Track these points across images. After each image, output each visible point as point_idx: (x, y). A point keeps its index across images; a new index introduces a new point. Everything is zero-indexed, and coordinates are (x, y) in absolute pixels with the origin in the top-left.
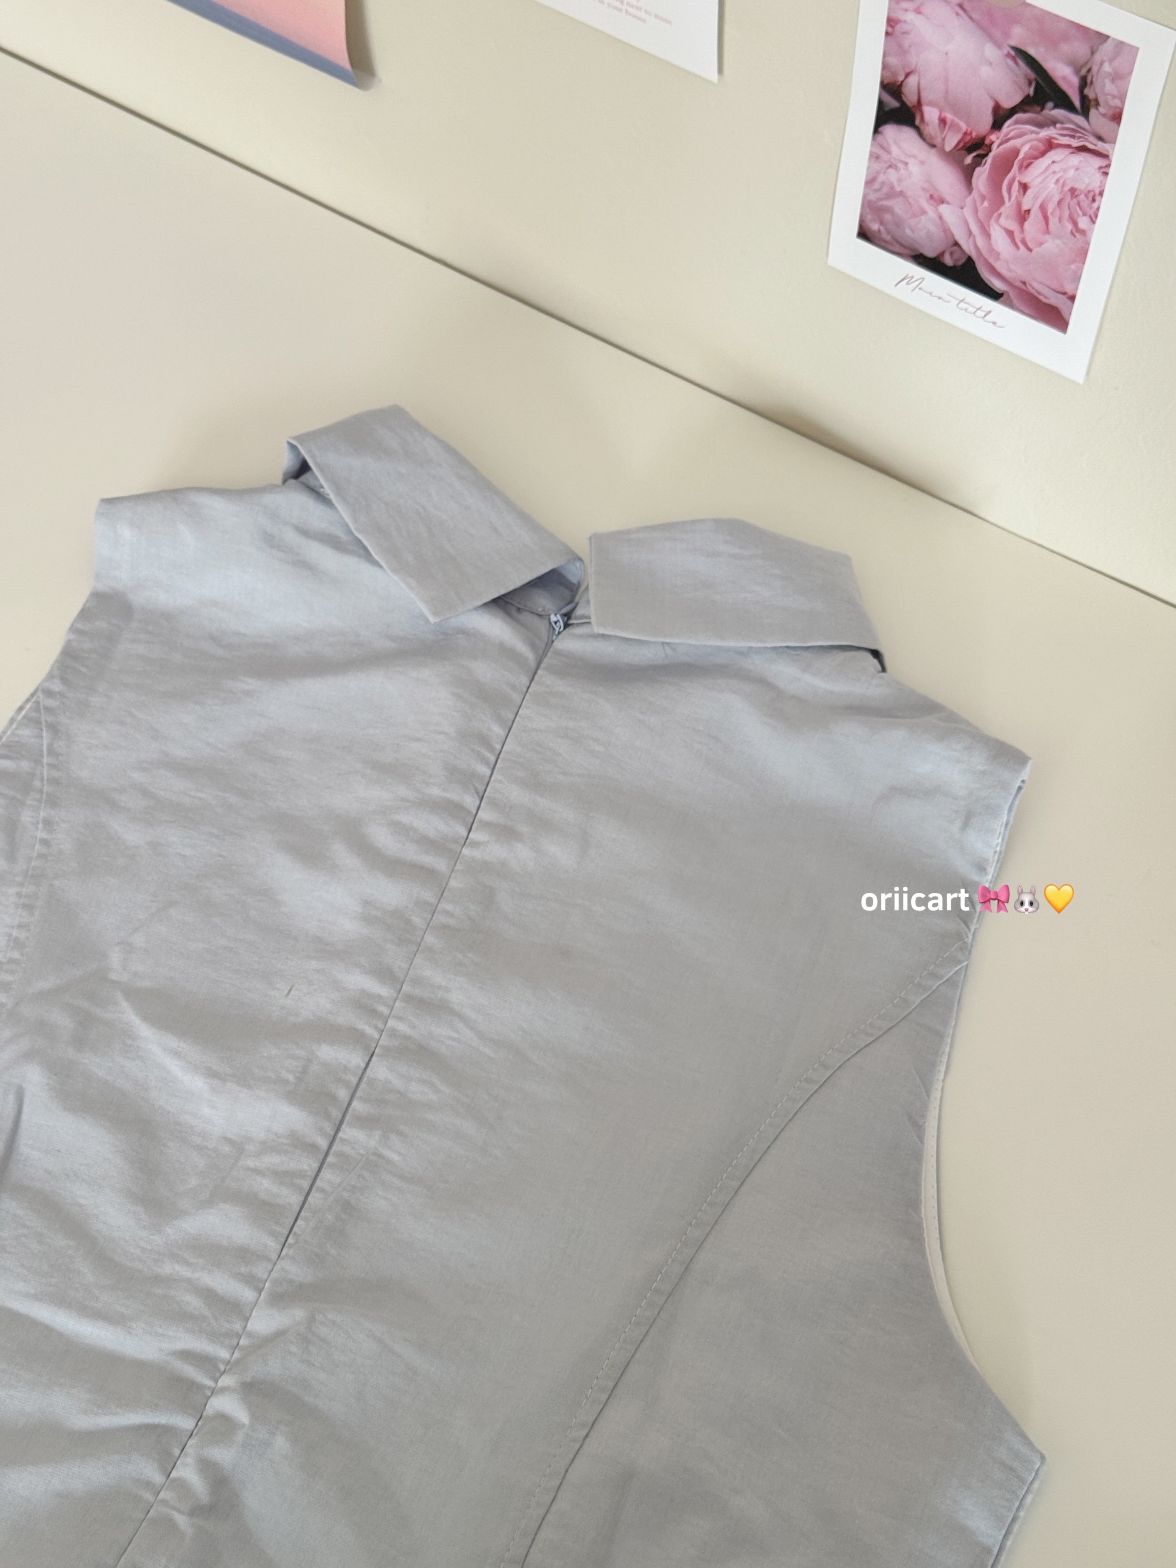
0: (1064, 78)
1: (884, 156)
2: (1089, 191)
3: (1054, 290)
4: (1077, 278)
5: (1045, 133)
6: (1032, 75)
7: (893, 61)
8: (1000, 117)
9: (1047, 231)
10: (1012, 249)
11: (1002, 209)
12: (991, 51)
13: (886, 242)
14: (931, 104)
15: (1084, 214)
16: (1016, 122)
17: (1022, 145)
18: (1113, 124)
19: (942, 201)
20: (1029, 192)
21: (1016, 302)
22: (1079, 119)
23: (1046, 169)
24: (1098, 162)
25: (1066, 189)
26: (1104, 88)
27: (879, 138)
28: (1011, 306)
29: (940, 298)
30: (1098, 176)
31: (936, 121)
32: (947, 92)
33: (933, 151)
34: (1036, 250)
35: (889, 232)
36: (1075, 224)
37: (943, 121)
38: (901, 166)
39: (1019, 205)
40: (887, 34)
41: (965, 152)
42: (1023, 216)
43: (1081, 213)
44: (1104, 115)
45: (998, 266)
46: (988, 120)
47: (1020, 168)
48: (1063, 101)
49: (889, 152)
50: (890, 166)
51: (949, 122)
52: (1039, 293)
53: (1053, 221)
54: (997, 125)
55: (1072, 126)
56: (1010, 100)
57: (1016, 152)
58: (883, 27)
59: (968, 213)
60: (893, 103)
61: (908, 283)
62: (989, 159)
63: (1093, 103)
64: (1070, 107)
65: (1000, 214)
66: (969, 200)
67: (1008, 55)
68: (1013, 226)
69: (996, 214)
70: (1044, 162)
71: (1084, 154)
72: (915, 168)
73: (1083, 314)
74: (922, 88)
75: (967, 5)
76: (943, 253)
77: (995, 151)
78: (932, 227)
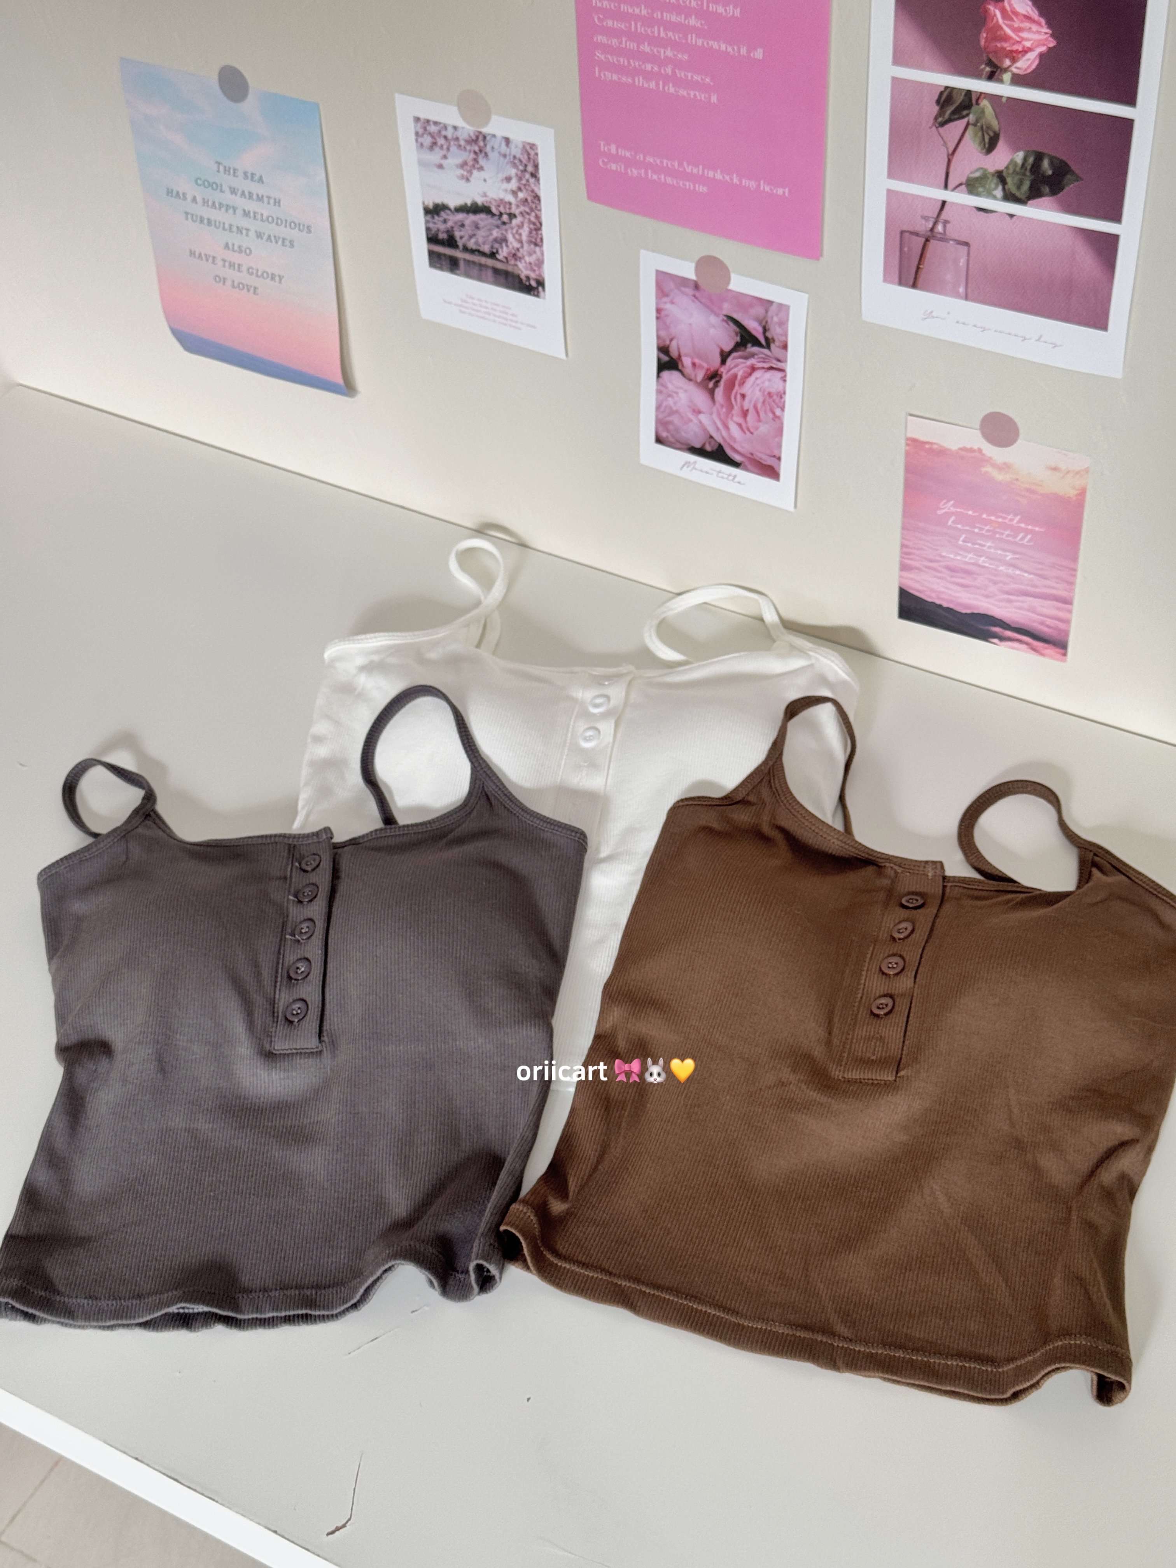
0: (755, 329)
1: (664, 390)
2: (778, 393)
3: (769, 456)
4: (779, 446)
5: (749, 362)
6: (738, 330)
7: (663, 334)
8: (724, 357)
9: (759, 420)
10: (742, 434)
11: (734, 412)
12: (713, 319)
13: (671, 442)
14: (686, 355)
15: (778, 407)
16: (735, 358)
17: (739, 371)
18: (783, 351)
19: (700, 412)
20: (747, 399)
21: (749, 467)
22: (766, 351)
23: (754, 383)
24: (779, 375)
25: (766, 393)
26: (775, 331)
27: (660, 380)
28: (747, 469)
29: (707, 473)
30: (781, 383)
31: (690, 365)
32: (693, 347)
33: (691, 383)
34: (755, 433)
35: (673, 436)
36: (774, 413)
37: (694, 364)
38: (674, 395)
39: (742, 407)
40: (658, 318)
41: (707, 381)
42: (745, 413)
43: (775, 406)
44: (779, 347)
45: (737, 446)
46: (718, 359)
47: (740, 386)
48: (757, 343)
49: (666, 387)
50: (669, 396)
51: (697, 364)
52: (761, 458)
53: (762, 414)
54: (723, 362)
55: (763, 356)
56: (728, 345)
57: (735, 376)
58: (654, 314)
59: (715, 417)
60: (667, 359)
61: (688, 467)
62: (722, 383)
63: (771, 341)
64: (760, 345)
65: (733, 416)
66: (714, 409)
67: (723, 320)
68: (740, 420)
69: (730, 415)
70: (751, 379)
71: (773, 372)
72: (682, 395)
73: (787, 468)
74: (680, 346)
75: (698, 294)
76: (704, 445)
77: (725, 377)
78: (697, 430)
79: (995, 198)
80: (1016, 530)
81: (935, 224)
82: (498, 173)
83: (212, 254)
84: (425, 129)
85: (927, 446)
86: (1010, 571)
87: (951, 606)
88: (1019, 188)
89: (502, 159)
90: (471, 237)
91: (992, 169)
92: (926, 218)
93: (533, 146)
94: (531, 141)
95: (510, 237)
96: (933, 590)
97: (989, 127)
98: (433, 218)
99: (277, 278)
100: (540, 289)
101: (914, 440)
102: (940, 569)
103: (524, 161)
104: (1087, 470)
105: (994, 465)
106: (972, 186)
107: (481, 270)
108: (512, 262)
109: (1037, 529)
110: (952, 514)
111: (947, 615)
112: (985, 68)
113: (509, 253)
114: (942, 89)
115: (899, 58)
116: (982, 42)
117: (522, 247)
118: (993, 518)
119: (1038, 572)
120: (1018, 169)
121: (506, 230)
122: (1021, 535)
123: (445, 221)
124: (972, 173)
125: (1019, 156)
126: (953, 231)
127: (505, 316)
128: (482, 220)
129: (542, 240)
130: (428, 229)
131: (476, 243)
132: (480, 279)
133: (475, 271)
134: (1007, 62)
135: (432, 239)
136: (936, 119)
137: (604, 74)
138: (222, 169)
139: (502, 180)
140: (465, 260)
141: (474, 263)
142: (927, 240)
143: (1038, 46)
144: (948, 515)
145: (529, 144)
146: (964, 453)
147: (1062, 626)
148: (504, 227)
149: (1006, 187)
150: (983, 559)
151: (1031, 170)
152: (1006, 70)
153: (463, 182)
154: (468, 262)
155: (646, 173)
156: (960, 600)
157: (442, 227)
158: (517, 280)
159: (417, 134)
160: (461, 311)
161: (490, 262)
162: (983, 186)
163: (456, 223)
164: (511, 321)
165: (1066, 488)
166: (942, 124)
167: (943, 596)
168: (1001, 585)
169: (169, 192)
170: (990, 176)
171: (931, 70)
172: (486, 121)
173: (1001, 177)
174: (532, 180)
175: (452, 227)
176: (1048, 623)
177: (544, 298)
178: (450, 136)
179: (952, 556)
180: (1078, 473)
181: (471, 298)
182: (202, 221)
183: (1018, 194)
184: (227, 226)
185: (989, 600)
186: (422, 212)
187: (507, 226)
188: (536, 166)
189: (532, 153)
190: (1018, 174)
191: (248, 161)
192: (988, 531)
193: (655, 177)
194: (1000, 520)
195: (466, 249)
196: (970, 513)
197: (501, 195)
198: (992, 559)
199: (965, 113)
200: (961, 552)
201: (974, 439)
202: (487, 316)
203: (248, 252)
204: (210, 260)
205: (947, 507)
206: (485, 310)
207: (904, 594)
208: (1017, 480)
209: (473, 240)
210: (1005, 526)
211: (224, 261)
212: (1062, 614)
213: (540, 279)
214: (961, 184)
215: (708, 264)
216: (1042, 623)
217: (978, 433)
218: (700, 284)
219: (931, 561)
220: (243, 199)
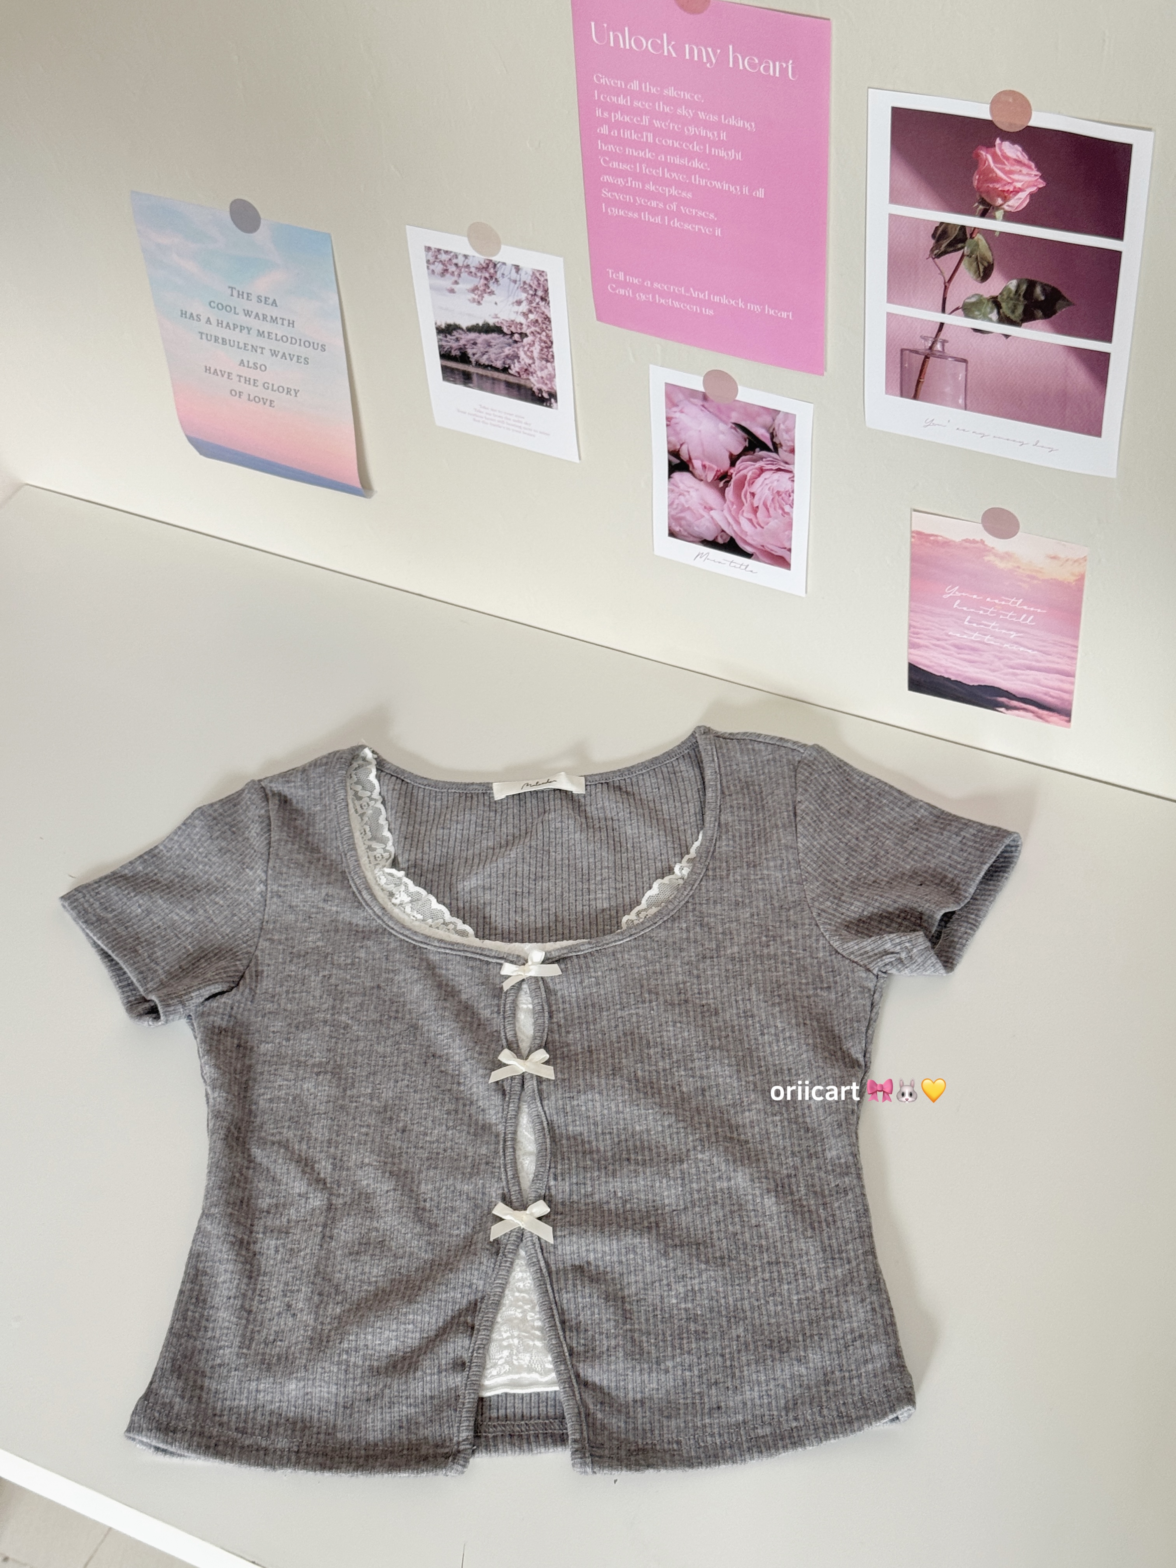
0: (762, 435)
1: (676, 490)
2: (787, 492)
3: (779, 547)
4: (790, 539)
5: (759, 464)
6: (746, 436)
7: (673, 439)
8: (734, 460)
9: (769, 516)
10: (753, 528)
11: (744, 508)
12: (722, 427)
13: (685, 536)
14: (697, 458)
15: (787, 504)
16: (742, 461)
17: (748, 472)
18: (791, 455)
19: (711, 509)
20: (756, 497)
21: (761, 557)
22: (774, 455)
23: (763, 483)
24: (788, 475)
25: (775, 492)
26: (782, 437)
27: (672, 480)
28: (758, 559)
29: (721, 563)
30: (789, 483)
31: (700, 467)
32: (703, 451)
33: (702, 483)
34: (766, 527)
36: (783, 509)
37: (704, 466)
38: (686, 494)
39: (752, 504)
40: (667, 425)
41: (718, 481)
42: (755, 510)
43: (785, 504)
44: (786, 451)
45: (748, 539)
46: (727, 462)
47: (749, 485)
48: (764, 447)
49: (678, 487)
50: (680, 495)
51: (707, 467)
52: (772, 550)
53: (771, 510)
54: (733, 464)
55: (771, 459)
56: (737, 450)
57: (745, 477)
58: (664, 422)
59: (726, 513)
60: (677, 461)
61: (701, 558)
62: (732, 483)
63: (779, 446)
64: (768, 449)
65: (743, 511)
66: (725, 506)
67: (732, 427)
68: (751, 516)
69: (741, 511)
70: (760, 480)
71: (780, 473)
72: (693, 493)
73: (797, 558)
74: (690, 449)
75: (706, 405)
76: (717, 537)
77: (734, 478)
78: (708, 524)
79: (991, 320)
80: (1020, 612)
81: (933, 343)
82: (509, 297)
83: (228, 370)
84: (436, 258)
85: (932, 538)
86: (1015, 648)
87: (959, 679)
88: (1013, 312)
89: (512, 284)
90: (483, 354)
91: (987, 295)
92: (925, 338)
93: (542, 273)
94: (542, 269)
95: (522, 354)
96: (941, 666)
97: (983, 258)
98: (446, 337)
99: (293, 392)
100: (553, 400)
101: (919, 533)
102: (947, 646)
103: (534, 287)
104: (1085, 559)
105: (996, 555)
106: (968, 310)
107: (493, 383)
108: (524, 376)
109: (1039, 610)
110: (956, 598)
111: (956, 687)
112: (977, 207)
113: (521, 368)
114: (938, 225)
115: (895, 198)
116: (975, 183)
117: (534, 363)
118: (997, 601)
119: (1041, 649)
120: (1012, 295)
121: (518, 348)
122: (1024, 616)
123: (457, 340)
124: (968, 298)
125: (1013, 284)
126: (950, 349)
127: (519, 424)
128: (493, 339)
129: (553, 356)
130: (440, 347)
131: (488, 359)
132: (493, 391)
133: (488, 384)
134: (999, 201)
135: (445, 355)
136: (932, 250)
137: (611, 211)
138: (235, 293)
139: (513, 303)
140: (477, 374)
141: (487, 377)
142: (927, 357)
143: (1027, 187)
144: (955, 598)
145: (538, 271)
146: (967, 545)
147: (1066, 696)
148: (516, 345)
149: (1001, 311)
150: (988, 637)
151: (1024, 296)
152: (998, 208)
153: (475, 304)
154: (481, 376)
155: (654, 297)
156: (967, 674)
157: (455, 345)
158: (530, 392)
159: (428, 262)
160: (474, 420)
161: (502, 376)
162: (979, 310)
163: (468, 341)
164: (525, 428)
165: (1066, 574)
166: (939, 256)
167: (950, 671)
168: (1006, 661)
169: (183, 314)
170: (986, 302)
171: (926, 208)
172: (497, 251)
173: (996, 302)
174: (542, 304)
175: (465, 345)
176: (1052, 694)
177: (557, 409)
178: (460, 264)
179: (958, 635)
180: (1075, 561)
181: (484, 408)
182: (216, 340)
183: (1012, 317)
184: (242, 345)
185: (995, 674)
186: (435, 331)
187: (519, 344)
188: (546, 291)
189: (542, 279)
190: (1011, 299)
191: (261, 285)
192: (992, 612)
193: (662, 301)
194: (1003, 603)
195: (478, 365)
196: (975, 597)
197: (513, 317)
198: (996, 638)
199: (960, 246)
200: (966, 631)
201: (978, 532)
202: (500, 424)
203: (264, 368)
204: (226, 375)
205: (952, 592)
206: (497, 419)
207: (913, 669)
208: (1019, 567)
209: (485, 357)
210: (1008, 609)
211: (240, 376)
212: (1066, 686)
213: (553, 391)
214: (957, 309)
215: (715, 377)
216: (1046, 694)
217: (981, 526)
218: (708, 394)
219: (938, 640)
220: (256, 320)
